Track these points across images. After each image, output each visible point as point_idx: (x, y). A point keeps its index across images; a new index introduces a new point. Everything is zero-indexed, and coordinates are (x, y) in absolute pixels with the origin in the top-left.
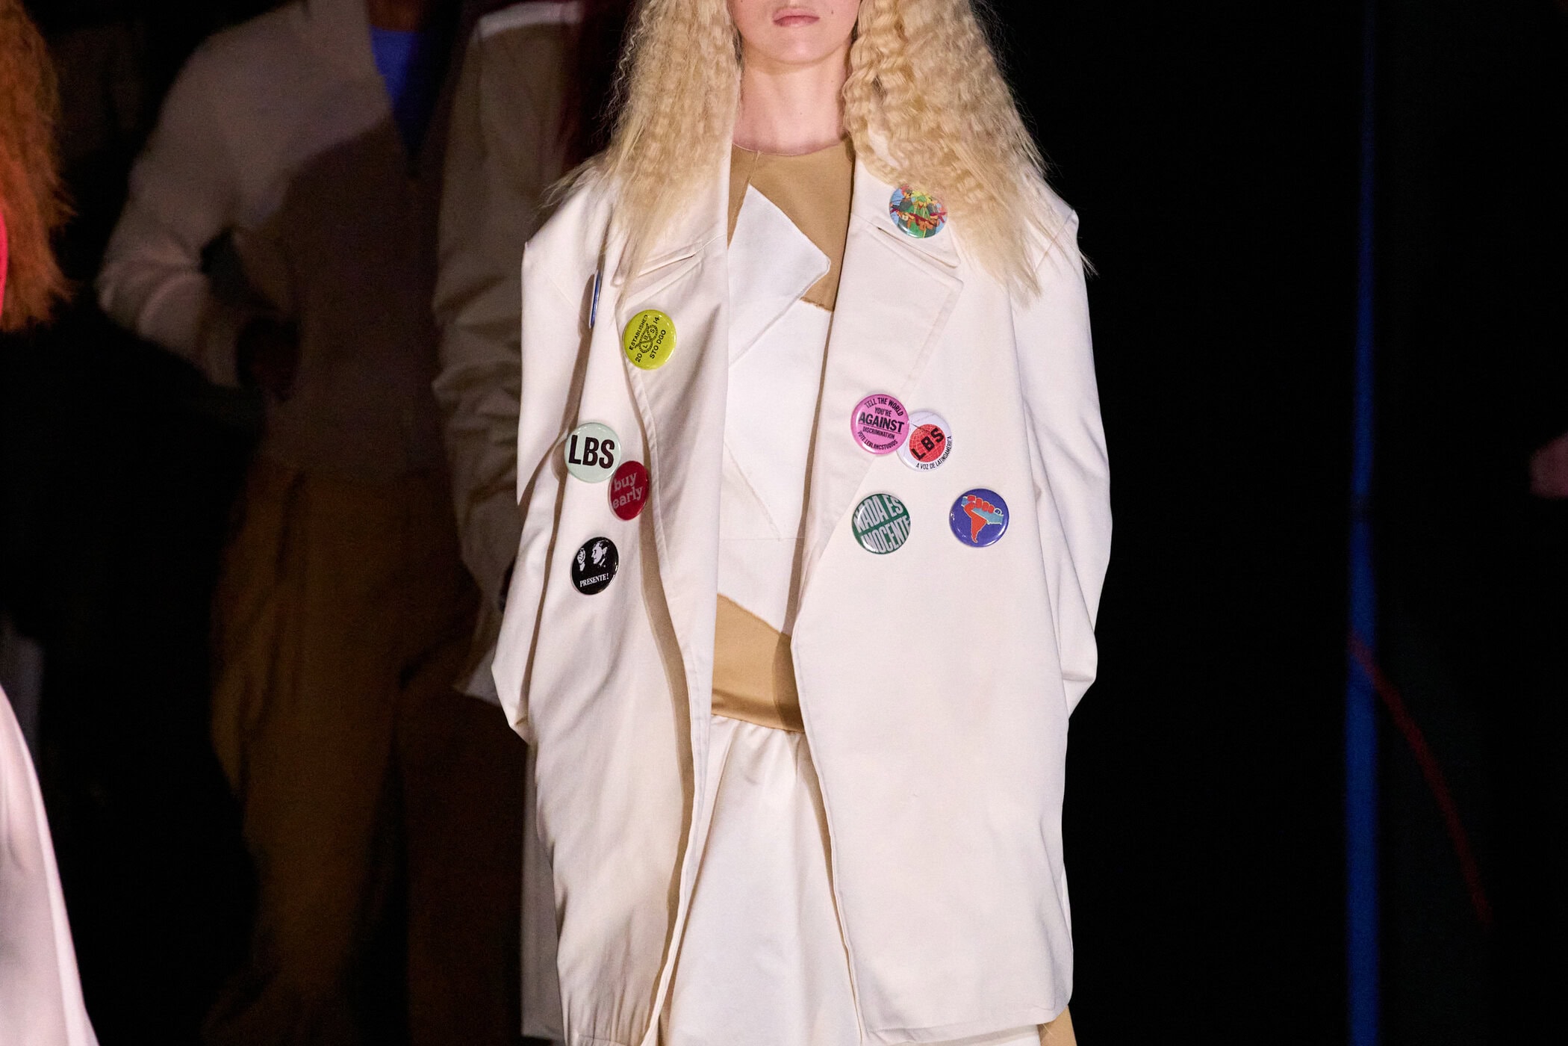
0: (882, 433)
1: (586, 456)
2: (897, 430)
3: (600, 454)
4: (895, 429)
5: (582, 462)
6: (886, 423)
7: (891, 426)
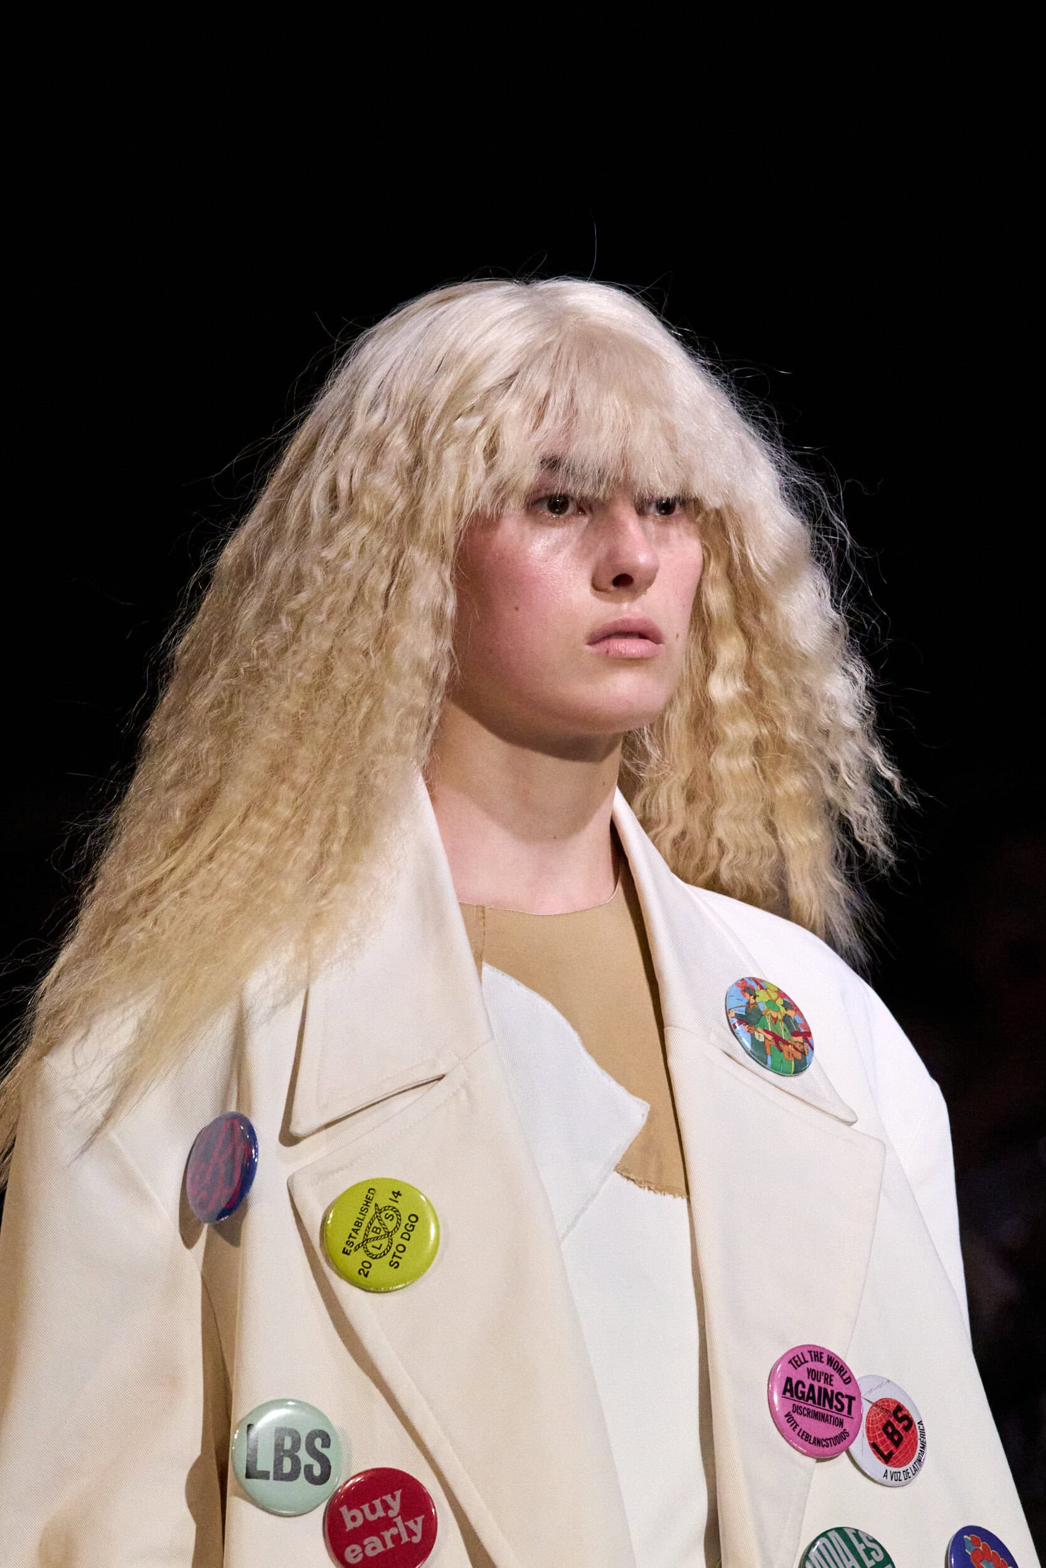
0: (823, 1416)
1: (278, 1463)
2: (845, 1412)
3: (305, 1458)
4: (842, 1409)
5: (272, 1475)
6: (826, 1397)
7: (835, 1403)
